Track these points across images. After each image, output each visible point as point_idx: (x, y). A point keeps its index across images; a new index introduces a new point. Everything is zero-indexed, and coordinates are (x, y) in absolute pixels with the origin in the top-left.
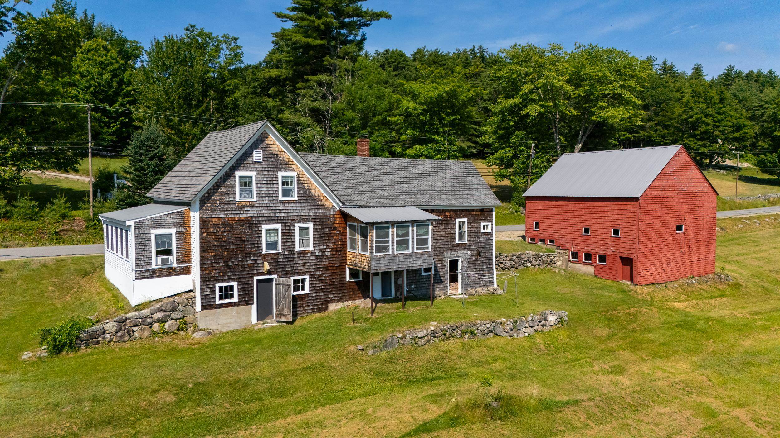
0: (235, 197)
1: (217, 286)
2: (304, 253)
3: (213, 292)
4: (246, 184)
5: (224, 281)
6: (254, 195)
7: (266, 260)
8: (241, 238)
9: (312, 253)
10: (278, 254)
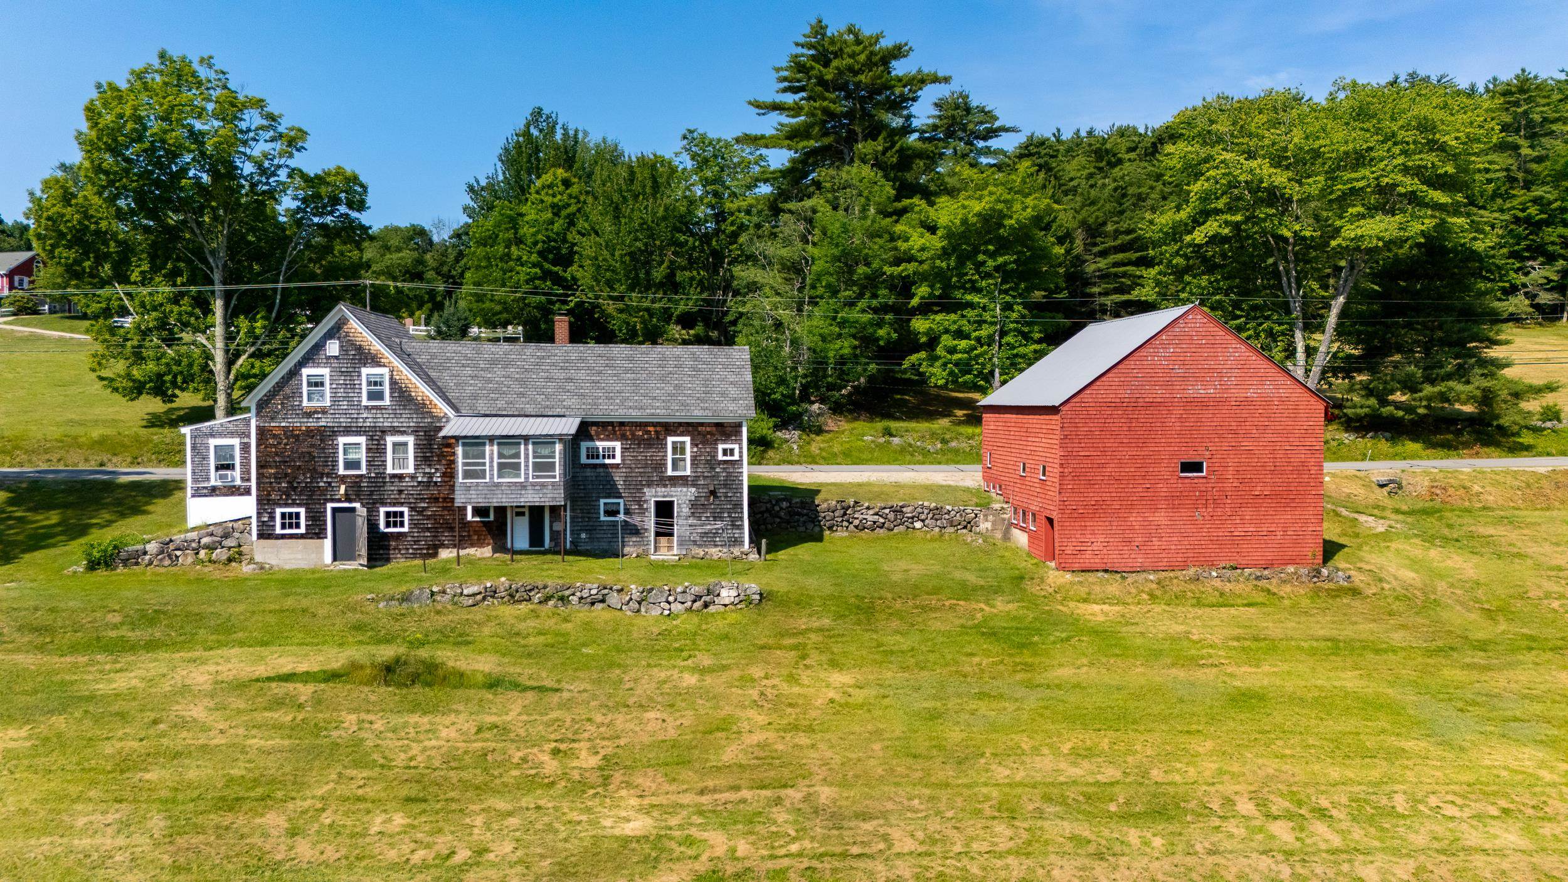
0: (301, 401)
1: (279, 511)
2: (400, 477)
3: (272, 518)
4: (316, 384)
5: (286, 505)
6: (328, 399)
7: (344, 483)
8: (309, 453)
9: (413, 477)
10: (362, 476)
